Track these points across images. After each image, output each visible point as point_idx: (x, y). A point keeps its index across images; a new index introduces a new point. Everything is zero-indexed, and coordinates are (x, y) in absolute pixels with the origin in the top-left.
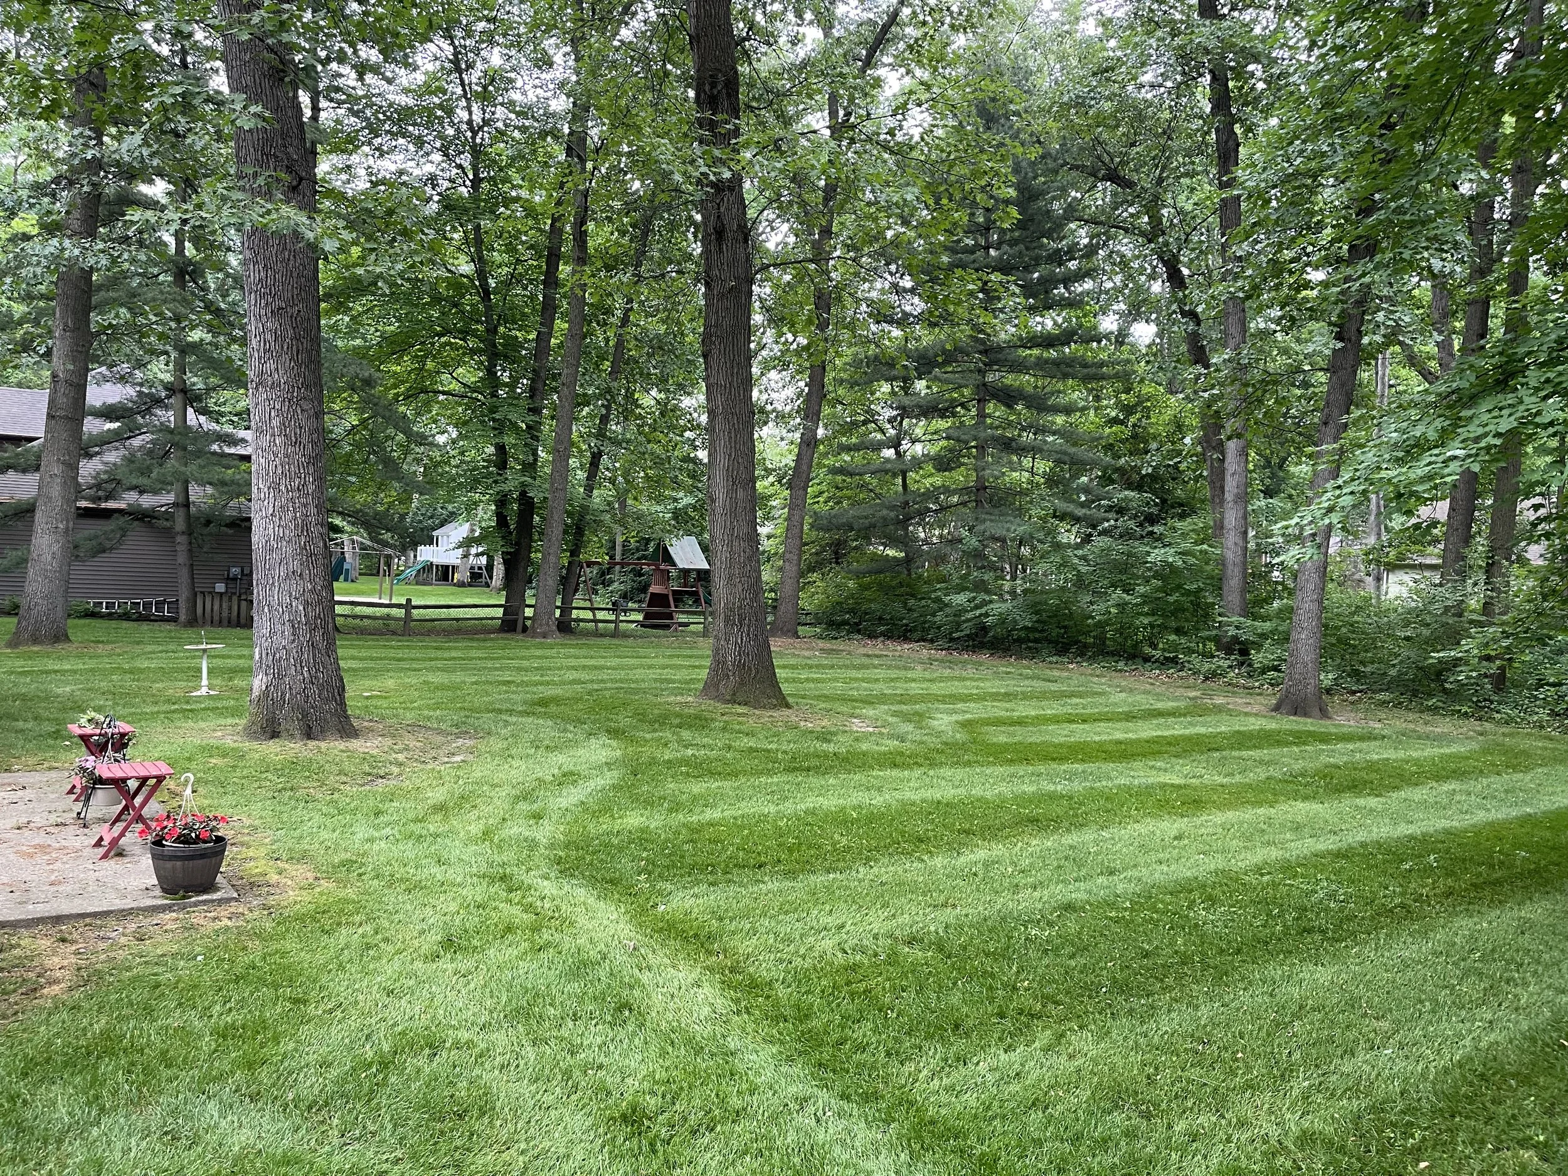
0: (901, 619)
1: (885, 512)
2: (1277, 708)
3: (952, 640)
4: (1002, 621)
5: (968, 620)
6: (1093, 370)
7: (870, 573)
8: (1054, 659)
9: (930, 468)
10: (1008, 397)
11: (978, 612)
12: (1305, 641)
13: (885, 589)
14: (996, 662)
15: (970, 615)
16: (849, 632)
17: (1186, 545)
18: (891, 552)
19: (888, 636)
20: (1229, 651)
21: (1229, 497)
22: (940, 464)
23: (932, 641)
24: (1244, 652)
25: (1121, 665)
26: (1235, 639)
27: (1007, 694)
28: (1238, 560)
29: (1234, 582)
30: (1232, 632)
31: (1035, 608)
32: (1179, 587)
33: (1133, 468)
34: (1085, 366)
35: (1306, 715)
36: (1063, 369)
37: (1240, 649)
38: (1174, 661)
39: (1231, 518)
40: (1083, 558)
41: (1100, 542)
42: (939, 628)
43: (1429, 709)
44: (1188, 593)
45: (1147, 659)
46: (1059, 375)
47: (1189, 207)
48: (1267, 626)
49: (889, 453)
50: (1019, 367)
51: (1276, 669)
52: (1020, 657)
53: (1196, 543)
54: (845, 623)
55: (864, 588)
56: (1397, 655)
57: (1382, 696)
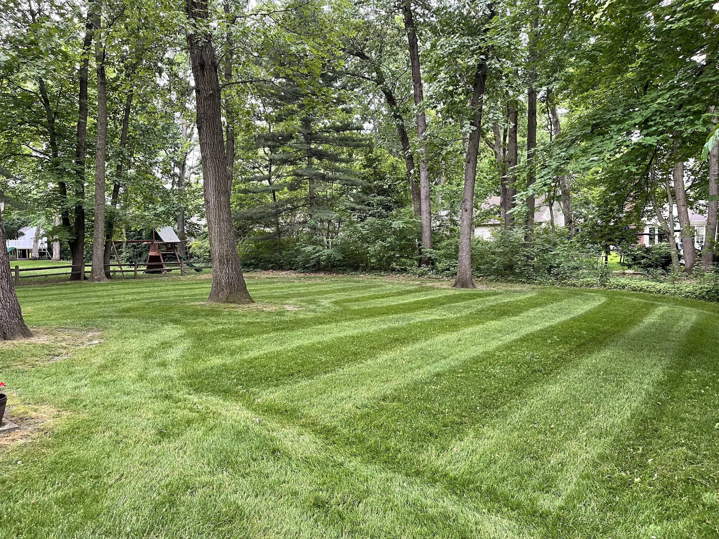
0: (280, 260)
1: (270, 210)
2: (455, 285)
3: (304, 269)
4: (329, 257)
5: (312, 259)
6: (358, 143)
7: (262, 240)
8: (353, 273)
9: (286, 189)
10: (320, 155)
11: (317, 254)
12: (464, 257)
13: (268, 247)
14: (327, 276)
15: (314, 256)
16: (254, 269)
17: (407, 219)
18: (267, 230)
19: (273, 269)
20: (427, 264)
21: (423, 197)
22: (291, 187)
23: (295, 269)
24: (433, 264)
25: (382, 273)
26: (430, 258)
27: (342, 289)
28: (428, 224)
29: (426, 234)
30: (428, 255)
31: (343, 251)
32: (405, 237)
33: (380, 186)
34: (354, 141)
35: (467, 287)
36: (344, 142)
37: (431, 262)
38: (405, 270)
39: (424, 206)
40: (363, 227)
41: (369, 219)
42: (298, 263)
43: (509, 281)
44: (409, 240)
45: (393, 270)
46: (344, 145)
47: (394, 69)
48: (442, 252)
49: (266, 183)
50: (326, 141)
51: (448, 269)
52: (338, 273)
53: (410, 218)
54: (251, 264)
55: (258, 247)
56: (495, 261)
57: (492, 277)
